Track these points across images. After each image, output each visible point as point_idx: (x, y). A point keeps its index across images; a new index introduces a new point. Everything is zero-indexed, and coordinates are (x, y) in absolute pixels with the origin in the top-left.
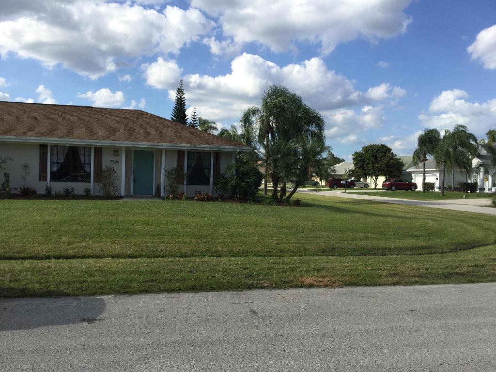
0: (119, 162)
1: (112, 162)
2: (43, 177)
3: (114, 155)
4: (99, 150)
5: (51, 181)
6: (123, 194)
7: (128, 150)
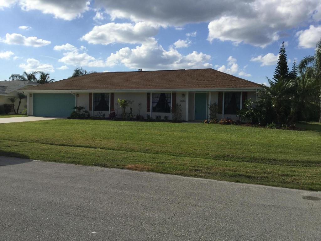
0: (185, 101)
1: (181, 101)
2: (148, 110)
3: (183, 97)
4: (174, 94)
5: (152, 112)
6: (187, 119)
7: (191, 94)
